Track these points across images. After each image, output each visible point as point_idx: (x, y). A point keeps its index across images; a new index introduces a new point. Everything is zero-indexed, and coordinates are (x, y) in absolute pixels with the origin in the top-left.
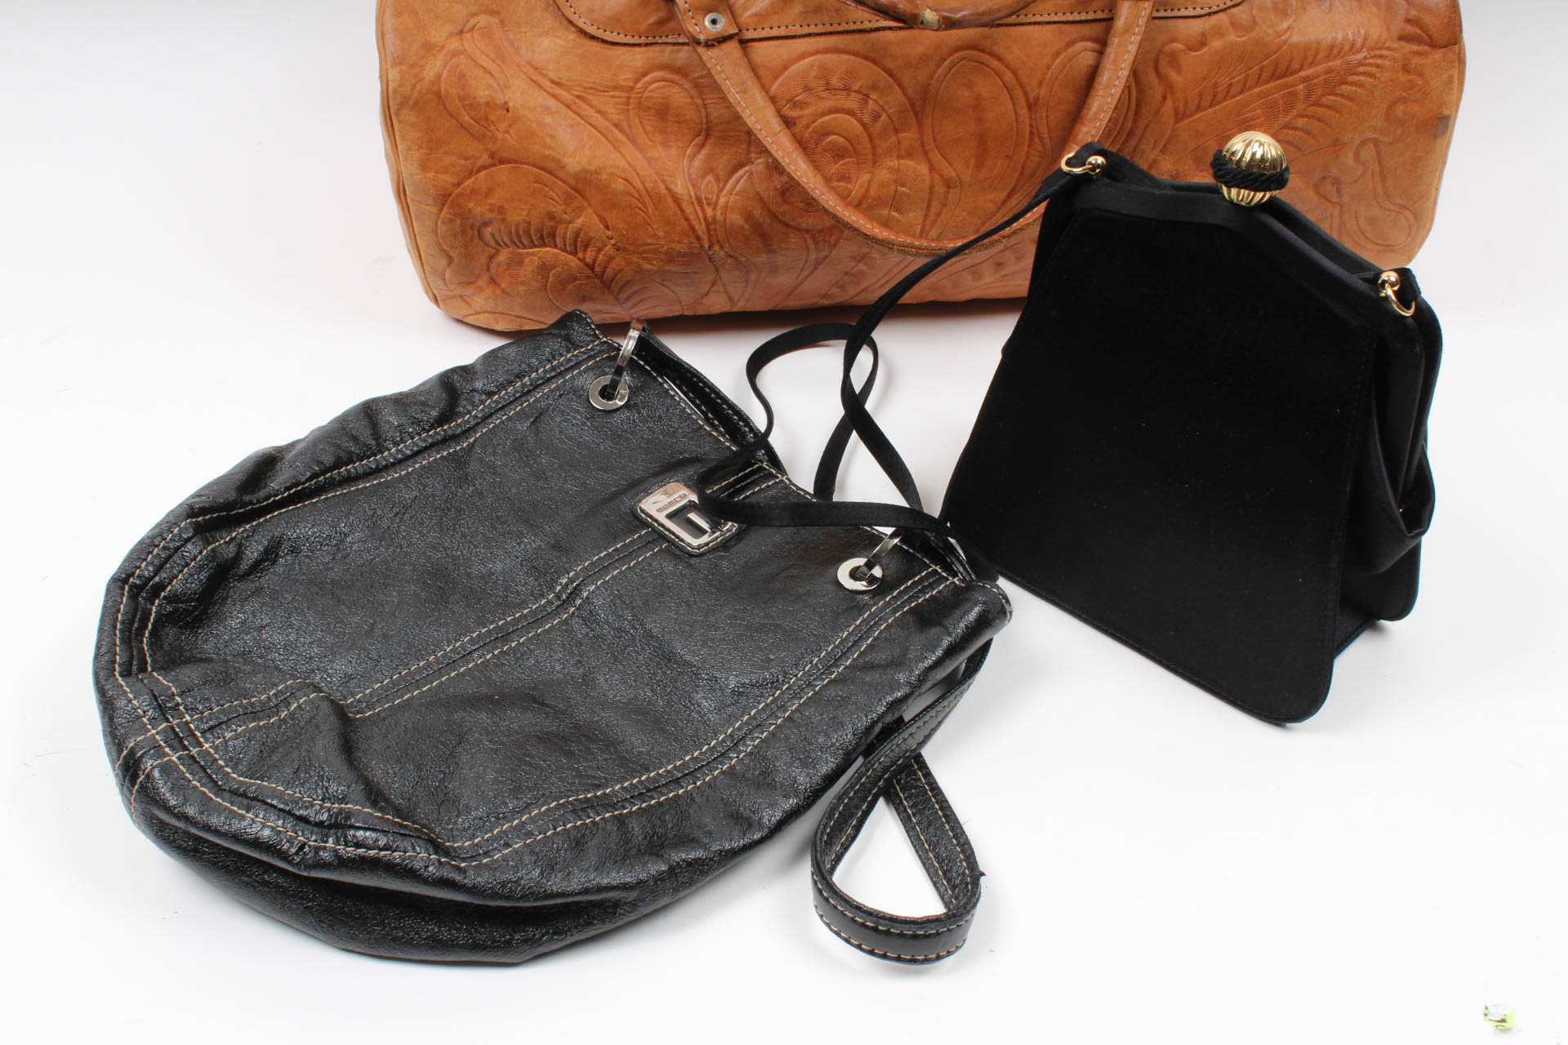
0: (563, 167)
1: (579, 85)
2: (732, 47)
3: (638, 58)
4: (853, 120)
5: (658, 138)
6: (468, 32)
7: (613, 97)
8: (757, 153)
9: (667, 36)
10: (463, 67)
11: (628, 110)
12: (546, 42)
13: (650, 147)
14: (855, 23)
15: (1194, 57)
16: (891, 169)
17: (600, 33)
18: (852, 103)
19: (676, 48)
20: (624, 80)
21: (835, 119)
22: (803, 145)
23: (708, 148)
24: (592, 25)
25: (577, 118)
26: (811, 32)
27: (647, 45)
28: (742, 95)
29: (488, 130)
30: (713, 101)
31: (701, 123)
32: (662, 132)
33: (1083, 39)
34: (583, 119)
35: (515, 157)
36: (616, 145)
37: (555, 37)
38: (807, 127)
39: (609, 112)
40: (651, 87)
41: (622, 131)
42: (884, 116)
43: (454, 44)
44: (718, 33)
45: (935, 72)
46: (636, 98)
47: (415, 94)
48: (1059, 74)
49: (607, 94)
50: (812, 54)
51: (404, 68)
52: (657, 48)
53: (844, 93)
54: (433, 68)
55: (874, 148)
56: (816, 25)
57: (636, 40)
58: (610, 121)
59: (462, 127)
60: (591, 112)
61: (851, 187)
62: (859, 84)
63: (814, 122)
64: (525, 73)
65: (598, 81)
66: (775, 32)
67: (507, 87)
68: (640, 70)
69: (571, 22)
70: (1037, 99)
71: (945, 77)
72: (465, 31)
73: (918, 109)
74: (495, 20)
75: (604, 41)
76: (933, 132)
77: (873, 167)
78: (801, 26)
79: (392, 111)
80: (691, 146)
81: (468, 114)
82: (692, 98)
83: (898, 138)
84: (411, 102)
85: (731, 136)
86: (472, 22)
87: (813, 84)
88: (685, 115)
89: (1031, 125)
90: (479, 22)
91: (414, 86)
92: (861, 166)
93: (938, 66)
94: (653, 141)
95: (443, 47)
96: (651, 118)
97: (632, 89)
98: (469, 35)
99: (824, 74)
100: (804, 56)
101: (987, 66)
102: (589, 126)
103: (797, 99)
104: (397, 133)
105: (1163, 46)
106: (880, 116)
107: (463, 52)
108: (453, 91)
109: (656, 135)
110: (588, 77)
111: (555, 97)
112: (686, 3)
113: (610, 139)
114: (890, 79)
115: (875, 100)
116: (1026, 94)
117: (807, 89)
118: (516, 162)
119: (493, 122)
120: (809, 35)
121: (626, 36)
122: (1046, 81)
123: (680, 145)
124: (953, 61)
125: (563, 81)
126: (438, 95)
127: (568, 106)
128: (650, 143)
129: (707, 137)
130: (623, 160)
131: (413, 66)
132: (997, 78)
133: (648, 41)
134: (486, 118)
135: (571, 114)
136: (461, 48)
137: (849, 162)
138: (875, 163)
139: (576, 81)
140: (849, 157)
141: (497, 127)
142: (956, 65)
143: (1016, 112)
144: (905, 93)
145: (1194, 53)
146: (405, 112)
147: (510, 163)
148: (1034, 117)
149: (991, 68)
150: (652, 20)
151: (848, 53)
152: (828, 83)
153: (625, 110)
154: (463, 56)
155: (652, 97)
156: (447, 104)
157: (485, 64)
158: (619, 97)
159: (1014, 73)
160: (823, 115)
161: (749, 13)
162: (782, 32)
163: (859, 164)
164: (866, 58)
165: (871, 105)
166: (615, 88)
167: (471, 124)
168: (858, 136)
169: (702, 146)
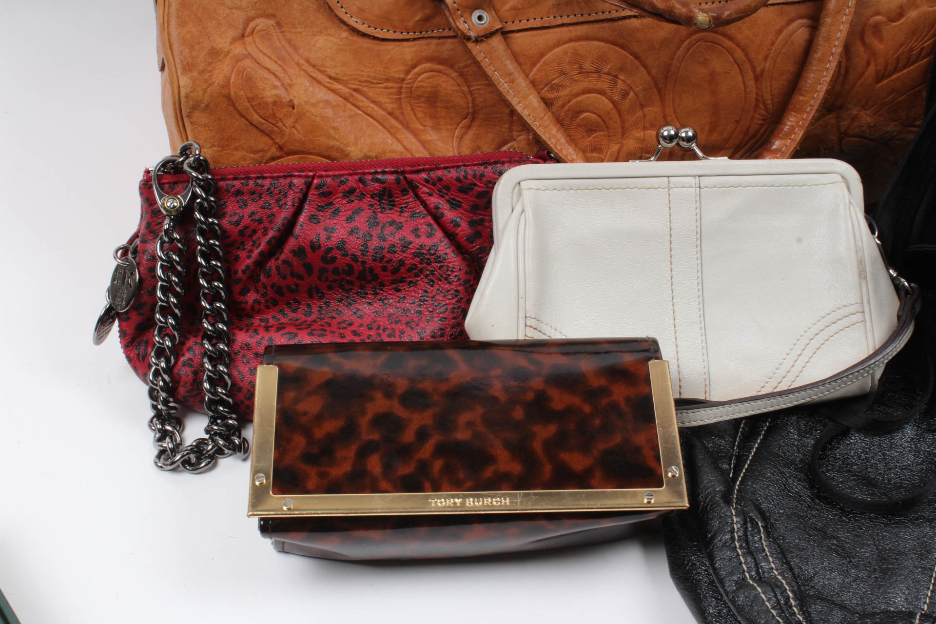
0: (347, 155)
1: (355, 79)
2: (497, 42)
3: (408, 51)
4: (604, 98)
5: (429, 123)
6: (248, 36)
7: (386, 88)
8: (518, 131)
9: (433, 31)
10: (249, 70)
11: (400, 99)
12: (320, 41)
13: (424, 130)
14: (603, 13)
15: (895, 26)
16: (637, 139)
17: (370, 31)
18: (603, 84)
19: (441, 41)
20: (395, 72)
21: (589, 98)
22: (559, 121)
23: (474, 129)
24: (364, 24)
25: (356, 109)
26: (565, 22)
27: (414, 39)
28: (511, 84)
29: (277, 127)
30: (478, 87)
31: (468, 108)
32: (432, 117)
33: (801, 17)
34: (360, 110)
35: (302, 149)
36: (392, 130)
37: (328, 35)
38: (563, 106)
39: (383, 102)
40: (420, 78)
41: (396, 118)
42: (632, 94)
43: (238, 49)
44: (486, 29)
45: (675, 53)
46: (408, 88)
47: (206, 98)
48: (782, 49)
49: (380, 85)
50: (566, 42)
51: (195, 74)
52: (423, 42)
53: (596, 75)
54: (222, 71)
55: (623, 122)
56: (568, 16)
57: (405, 36)
58: (384, 110)
59: (251, 124)
60: (367, 103)
61: (603, 157)
62: (609, 66)
63: (569, 102)
64: (305, 71)
65: (372, 75)
66: (532, 24)
67: (291, 86)
68: (410, 63)
69: (343, 22)
70: (763, 71)
71: (684, 57)
72: (247, 34)
73: (661, 86)
74: (271, 22)
75: (375, 38)
76: (673, 106)
77: (621, 138)
78: (555, 17)
79: (184, 114)
80: (458, 128)
81: (256, 112)
82: (459, 85)
83: (643, 113)
84: (203, 105)
85: (496, 118)
86: (252, 25)
87: (567, 68)
88: (453, 101)
89: (757, 94)
90: (257, 26)
91: (205, 91)
92: (611, 138)
93: (678, 48)
94: (424, 126)
95: (228, 52)
96: (421, 105)
97: (403, 80)
98: (250, 39)
99: (577, 59)
100: (558, 44)
101: (720, 45)
102: (366, 116)
103: (553, 82)
104: (189, 132)
105: (868, 19)
106: (628, 94)
107: (248, 55)
108: (242, 93)
109: (427, 120)
110: (363, 71)
111: (333, 91)
112: (455, 3)
113: (386, 126)
114: (636, 61)
115: (623, 81)
116: (753, 68)
117: (563, 73)
118: (302, 153)
119: (280, 119)
120: (563, 25)
121: (395, 32)
122: (771, 55)
123: (449, 127)
124: (691, 42)
125: (340, 77)
126: (228, 97)
127: (346, 99)
128: (422, 128)
129: (473, 119)
130: (399, 144)
131: (202, 72)
132: (729, 55)
133: (415, 36)
134: (274, 116)
135: (349, 106)
136: (246, 52)
137: (601, 135)
138: (623, 134)
139: (352, 75)
140: (601, 131)
141: (285, 123)
142: (693, 46)
143: (744, 84)
144: (649, 73)
145: (895, 24)
146: (196, 114)
147: (297, 154)
148: (759, 86)
149: (723, 47)
150: (417, 18)
151: (598, 39)
152: (581, 68)
153: (397, 99)
154: (248, 60)
155: (423, 87)
156: (237, 105)
157: (269, 66)
158: (392, 88)
159: (744, 50)
160: (577, 95)
161: (507, 7)
162: (538, 23)
163: (609, 136)
164: (614, 44)
165: (620, 85)
166: (387, 80)
167: (260, 122)
168: (608, 113)
169: (468, 128)
